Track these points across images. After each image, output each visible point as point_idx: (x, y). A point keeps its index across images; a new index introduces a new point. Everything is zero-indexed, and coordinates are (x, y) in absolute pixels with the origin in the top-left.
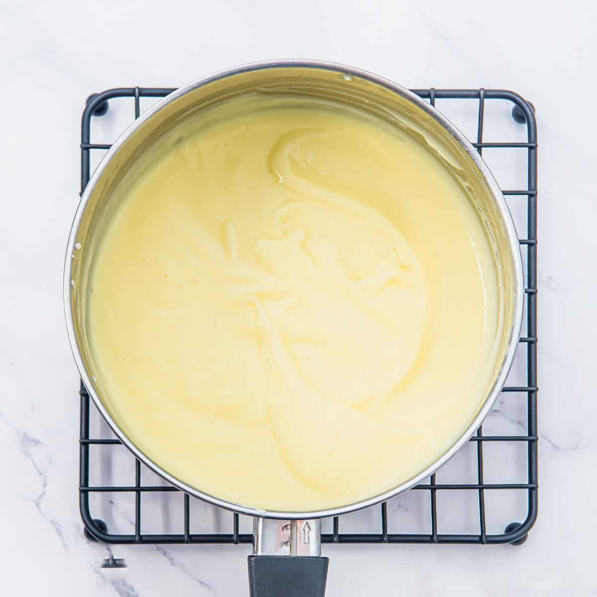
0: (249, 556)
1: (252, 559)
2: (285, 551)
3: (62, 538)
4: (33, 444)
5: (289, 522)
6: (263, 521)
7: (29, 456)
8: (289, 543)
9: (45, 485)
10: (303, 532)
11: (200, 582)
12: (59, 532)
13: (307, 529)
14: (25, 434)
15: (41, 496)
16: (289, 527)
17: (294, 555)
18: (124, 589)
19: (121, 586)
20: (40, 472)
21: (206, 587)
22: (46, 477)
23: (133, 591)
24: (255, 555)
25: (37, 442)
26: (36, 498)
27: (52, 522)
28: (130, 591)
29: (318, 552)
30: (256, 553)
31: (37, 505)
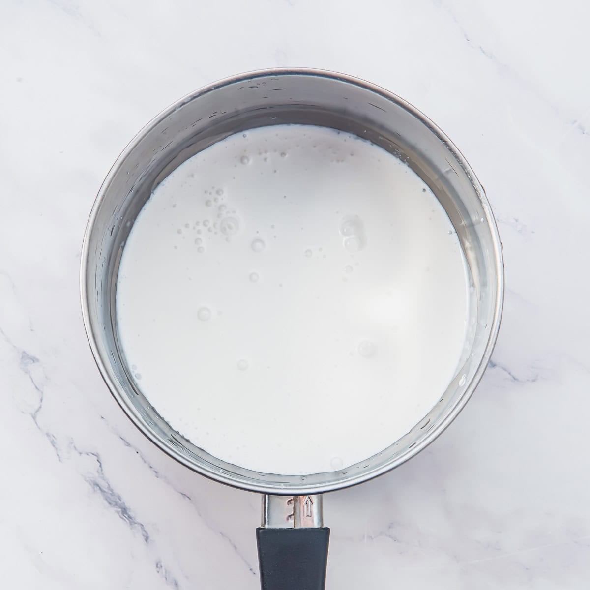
0: (257, 528)
1: (261, 531)
2: (290, 524)
3: (56, 449)
4: (32, 362)
5: (292, 498)
6: (268, 497)
7: (27, 372)
8: (293, 517)
9: (41, 400)
10: (305, 506)
11: (182, 494)
12: (53, 444)
13: (309, 503)
14: (24, 352)
15: (37, 411)
16: (293, 501)
17: (298, 526)
18: (112, 497)
19: (110, 496)
20: (37, 388)
21: (187, 498)
22: (42, 393)
23: (121, 500)
24: (262, 527)
25: (34, 360)
26: (33, 413)
27: (48, 434)
28: (118, 500)
29: (320, 524)
30: (264, 526)
31: (34, 418)
